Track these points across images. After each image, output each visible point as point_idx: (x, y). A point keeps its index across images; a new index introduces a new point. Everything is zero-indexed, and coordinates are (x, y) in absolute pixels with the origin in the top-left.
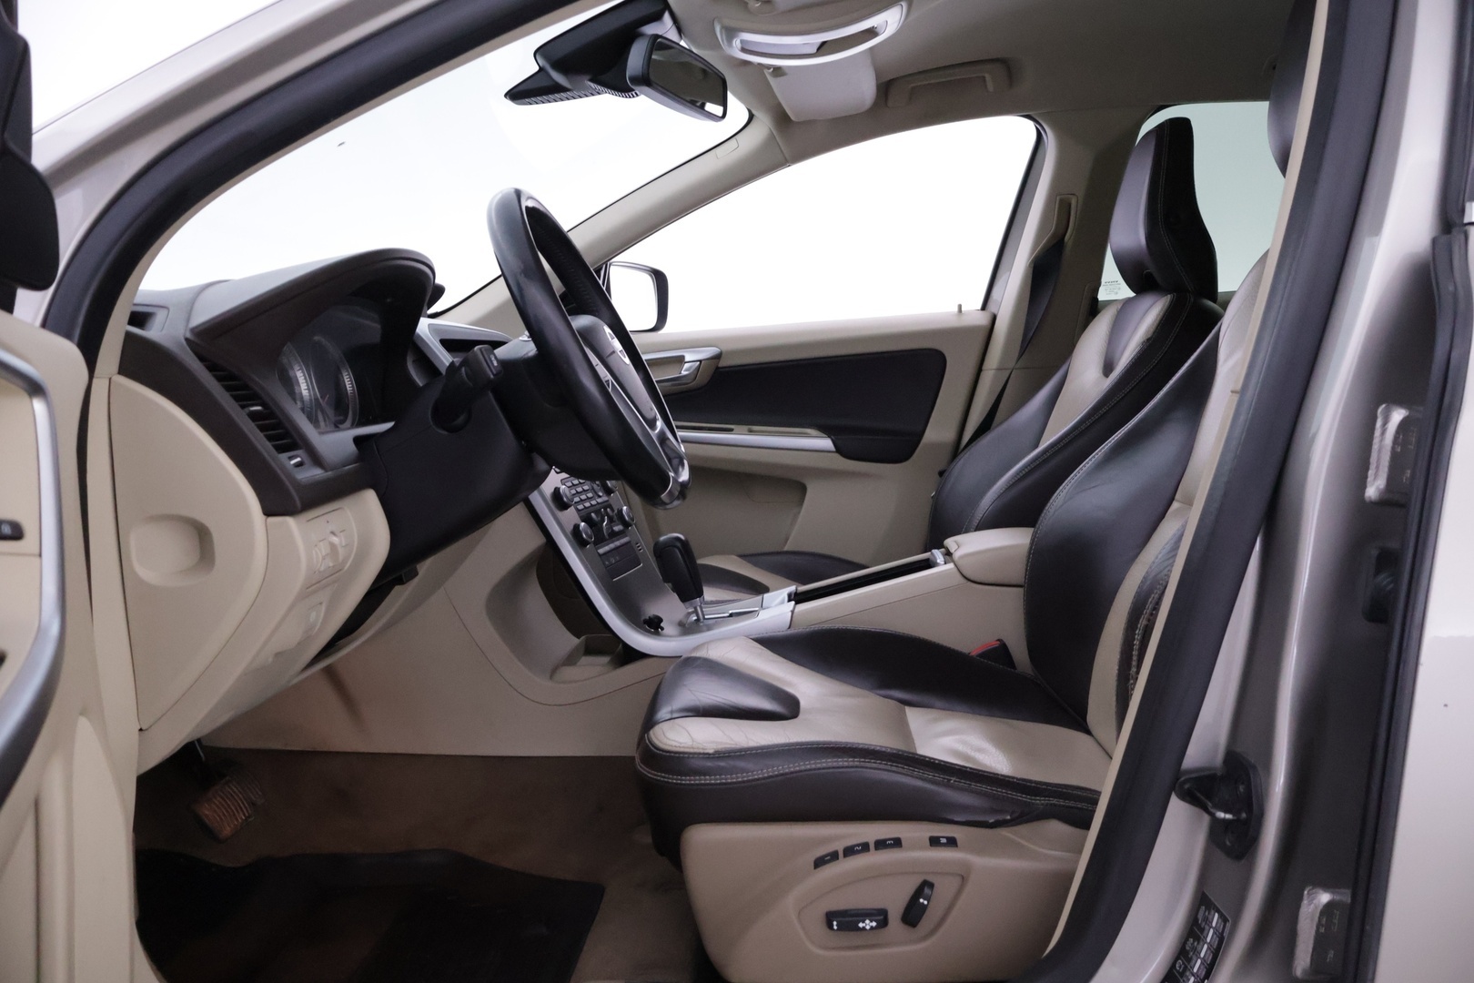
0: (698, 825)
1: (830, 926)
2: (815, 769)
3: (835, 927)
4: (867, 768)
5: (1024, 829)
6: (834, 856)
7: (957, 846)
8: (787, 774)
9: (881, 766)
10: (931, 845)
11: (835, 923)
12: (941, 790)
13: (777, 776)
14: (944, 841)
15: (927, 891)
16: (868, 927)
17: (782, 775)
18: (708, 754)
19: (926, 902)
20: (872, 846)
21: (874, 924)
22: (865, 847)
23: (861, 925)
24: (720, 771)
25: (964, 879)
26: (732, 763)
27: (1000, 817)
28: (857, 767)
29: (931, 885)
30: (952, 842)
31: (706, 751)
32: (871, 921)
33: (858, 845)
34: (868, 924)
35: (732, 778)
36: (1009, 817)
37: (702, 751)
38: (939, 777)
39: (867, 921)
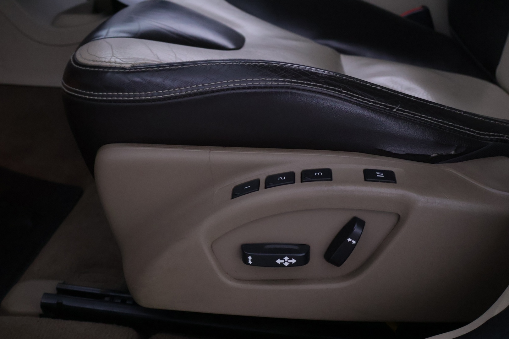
0: (108, 145)
1: (246, 261)
2: (238, 88)
3: (250, 262)
4: (299, 89)
5: (472, 166)
6: (254, 186)
7: (396, 182)
8: (207, 92)
9: (315, 88)
10: (365, 180)
11: (250, 258)
12: (381, 119)
13: (196, 94)
14: (381, 175)
15: (357, 230)
16: (286, 264)
17: (202, 93)
18: (123, 68)
19: (354, 242)
20: (298, 177)
21: (293, 261)
22: (289, 178)
23: (279, 261)
24: (134, 87)
25: (399, 220)
26: (148, 78)
27: (441, 152)
28: (288, 88)
29: (362, 224)
30: (389, 177)
31: (123, 66)
32: (291, 259)
33: (282, 175)
34: (287, 261)
35: (147, 96)
36: (453, 152)
37: (118, 65)
38: (380, 104)
39: (286, 258)
